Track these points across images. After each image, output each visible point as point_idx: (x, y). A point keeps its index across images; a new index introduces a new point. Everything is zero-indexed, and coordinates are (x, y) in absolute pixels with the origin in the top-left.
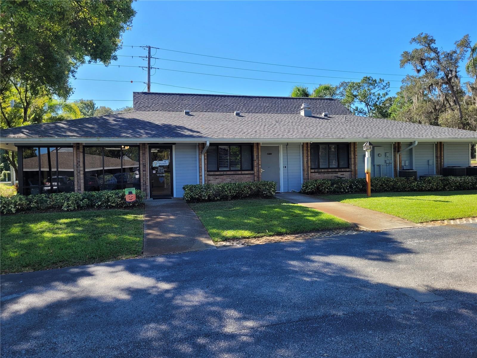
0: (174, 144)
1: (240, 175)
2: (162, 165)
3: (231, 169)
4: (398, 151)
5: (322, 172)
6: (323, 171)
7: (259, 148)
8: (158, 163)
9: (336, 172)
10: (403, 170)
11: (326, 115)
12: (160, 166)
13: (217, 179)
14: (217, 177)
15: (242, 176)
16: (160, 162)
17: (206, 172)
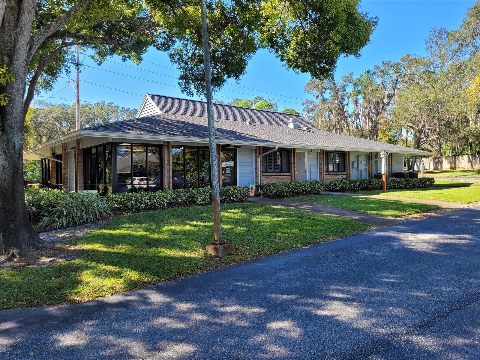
0: (239, 147)
1: (282, 176)
2: (229, 166)
3: (276, 171)
4: (371, 160)
5: (331, 175)
6: (332, 173)
7: (295, 153)
8: (226, 164)
9: (339, 175)
10: (378, 173)
11: (307, 129)
12: (227, 167)
13: (267, 179)
14: (268, 177)
15: (284, 177)
16: (227, 163)
17: (261, 173)
